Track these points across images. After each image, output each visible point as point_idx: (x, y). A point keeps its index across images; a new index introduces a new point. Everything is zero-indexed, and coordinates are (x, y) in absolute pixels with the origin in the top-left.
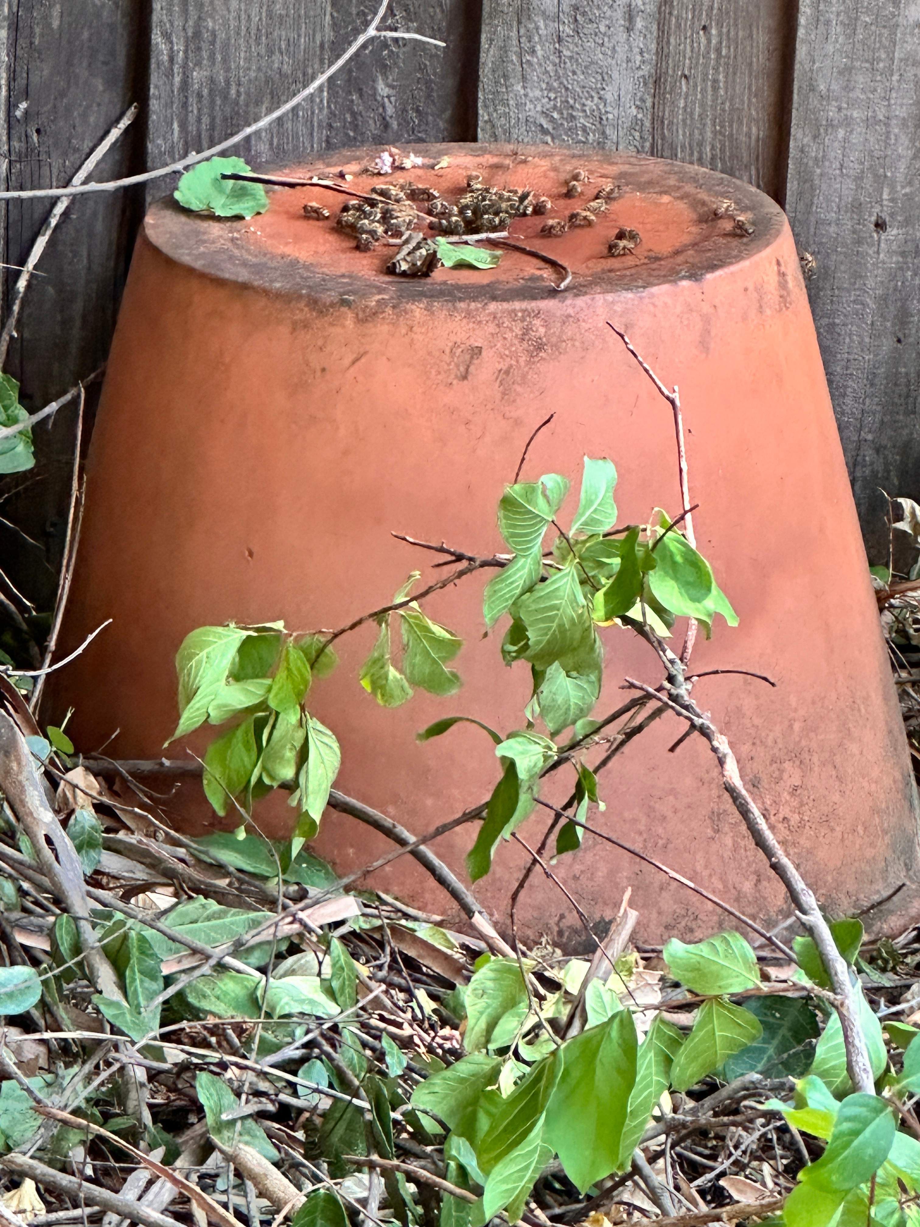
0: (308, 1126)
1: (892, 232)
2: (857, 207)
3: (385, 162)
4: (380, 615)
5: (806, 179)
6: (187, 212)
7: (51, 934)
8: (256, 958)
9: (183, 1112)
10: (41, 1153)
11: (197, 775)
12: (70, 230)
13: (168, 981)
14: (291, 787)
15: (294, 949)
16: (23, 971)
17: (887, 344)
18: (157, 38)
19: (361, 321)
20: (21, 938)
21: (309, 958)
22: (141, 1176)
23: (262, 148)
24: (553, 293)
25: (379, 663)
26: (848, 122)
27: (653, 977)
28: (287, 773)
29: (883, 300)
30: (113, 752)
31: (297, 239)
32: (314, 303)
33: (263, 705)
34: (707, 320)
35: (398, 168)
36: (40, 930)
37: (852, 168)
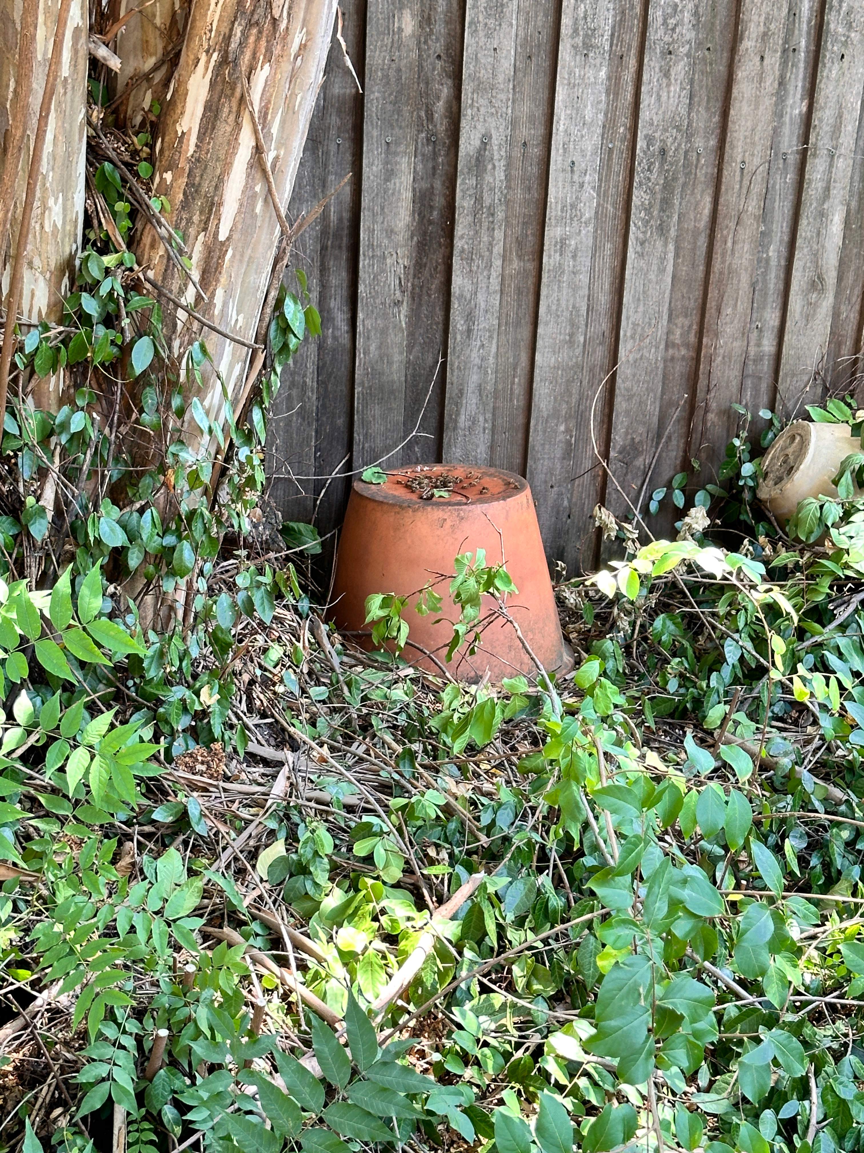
0: (402, 730)
1: (555, 489)
2: (546, 482)
3: (419, 469)
4: (420, 591)
5: (532, 473)
6: (365, 482)
7: (330, 678)
8: (386, 684)
9: (367, 727)
10: (329, 738)
11: (370, 635)
12: (331, 488)
13: (363, 691)
14: (395, 638)
15: (396, 682)
16: (323, 688)
17: (553, 519)
18: (355, 435)
19: (414, 511)
20: (322, 680)
21: (400, 685)
22: (356, 744)
23: (384, 465)
24: (466, 504)
25: (420, 604)
26: (543, 458)
27: (495, 690)
28: (395, 634)
29: (552, 507)
30: (345, 629)
31: (396, 489)
32: (400, 507)
33: (388, 616)
34: (507, 512)
35: (422, 470)
36: (327, 677)
37: (544, 471)
